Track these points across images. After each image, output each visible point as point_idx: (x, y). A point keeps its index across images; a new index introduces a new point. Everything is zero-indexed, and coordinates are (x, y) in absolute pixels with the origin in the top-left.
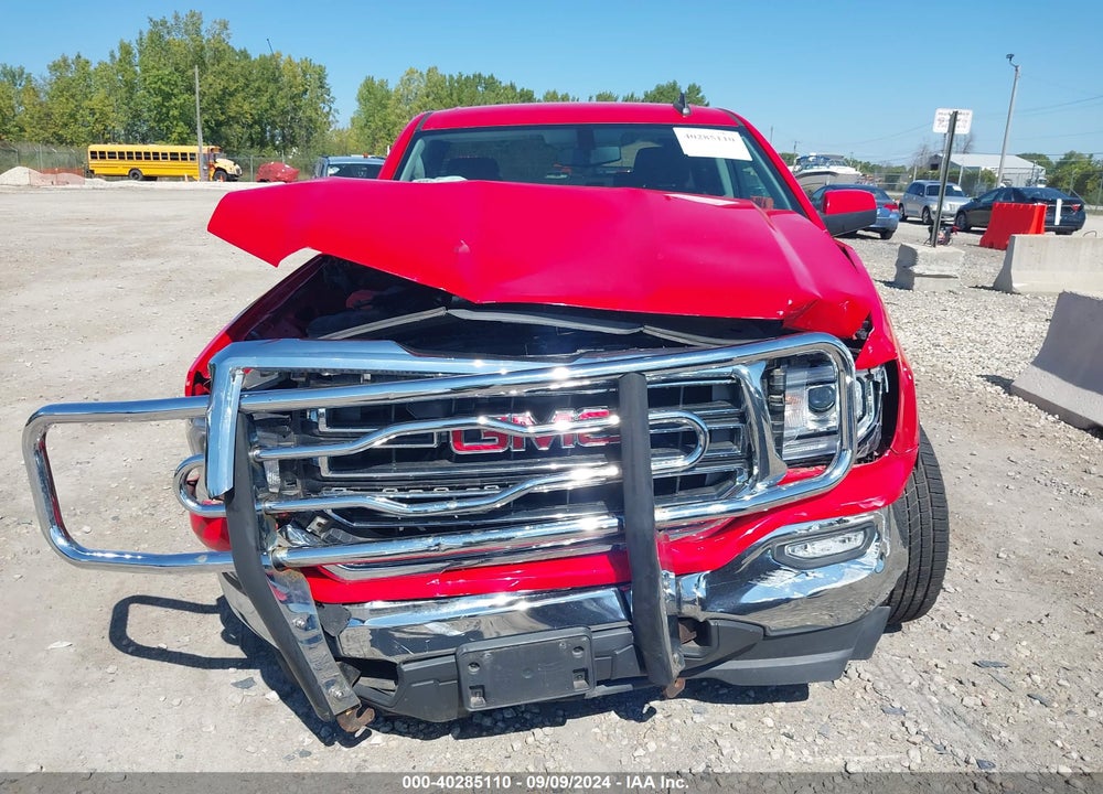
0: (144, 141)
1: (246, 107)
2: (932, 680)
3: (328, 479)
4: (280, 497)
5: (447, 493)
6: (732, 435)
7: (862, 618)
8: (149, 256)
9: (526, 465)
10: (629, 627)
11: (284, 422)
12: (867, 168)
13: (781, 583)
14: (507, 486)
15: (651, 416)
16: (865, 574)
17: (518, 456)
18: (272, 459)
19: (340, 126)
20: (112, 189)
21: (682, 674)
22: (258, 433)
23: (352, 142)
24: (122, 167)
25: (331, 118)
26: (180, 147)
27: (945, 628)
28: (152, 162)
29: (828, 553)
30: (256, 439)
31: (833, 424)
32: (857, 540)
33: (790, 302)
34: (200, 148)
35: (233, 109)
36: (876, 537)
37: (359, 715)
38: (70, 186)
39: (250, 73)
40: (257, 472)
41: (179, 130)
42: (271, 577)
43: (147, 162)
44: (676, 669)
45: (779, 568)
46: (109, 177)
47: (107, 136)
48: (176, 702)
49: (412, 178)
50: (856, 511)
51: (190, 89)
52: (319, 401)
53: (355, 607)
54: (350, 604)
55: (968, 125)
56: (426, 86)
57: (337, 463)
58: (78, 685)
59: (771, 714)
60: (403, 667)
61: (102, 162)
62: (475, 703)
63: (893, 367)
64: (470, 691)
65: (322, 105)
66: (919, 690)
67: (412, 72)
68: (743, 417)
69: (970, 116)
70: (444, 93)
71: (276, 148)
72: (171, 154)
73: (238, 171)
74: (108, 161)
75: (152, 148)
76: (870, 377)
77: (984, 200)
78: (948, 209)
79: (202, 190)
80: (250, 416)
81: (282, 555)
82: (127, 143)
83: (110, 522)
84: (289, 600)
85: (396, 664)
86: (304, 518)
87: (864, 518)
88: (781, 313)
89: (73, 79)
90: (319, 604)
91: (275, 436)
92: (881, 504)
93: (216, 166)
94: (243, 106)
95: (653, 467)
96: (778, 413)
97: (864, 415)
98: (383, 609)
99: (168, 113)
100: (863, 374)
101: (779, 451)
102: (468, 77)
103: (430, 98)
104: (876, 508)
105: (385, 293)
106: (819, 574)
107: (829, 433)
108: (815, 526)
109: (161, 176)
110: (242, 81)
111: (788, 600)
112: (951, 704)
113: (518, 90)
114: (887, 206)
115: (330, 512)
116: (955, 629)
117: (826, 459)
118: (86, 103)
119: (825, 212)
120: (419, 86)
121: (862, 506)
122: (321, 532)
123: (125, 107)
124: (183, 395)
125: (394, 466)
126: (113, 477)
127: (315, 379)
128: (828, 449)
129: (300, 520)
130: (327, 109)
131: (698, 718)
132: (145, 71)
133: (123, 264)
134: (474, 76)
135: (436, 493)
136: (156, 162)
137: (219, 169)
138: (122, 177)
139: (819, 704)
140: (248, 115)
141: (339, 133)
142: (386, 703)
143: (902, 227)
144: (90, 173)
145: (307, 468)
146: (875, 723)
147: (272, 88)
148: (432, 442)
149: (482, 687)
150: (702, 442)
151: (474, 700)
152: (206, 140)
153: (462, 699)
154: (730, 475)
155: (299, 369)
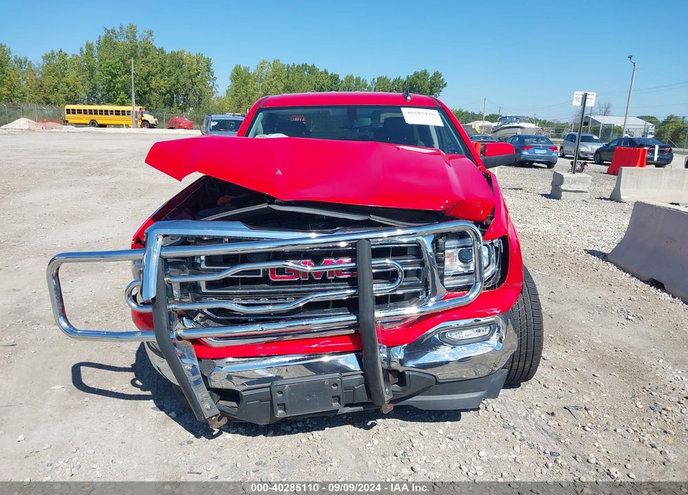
0: (98, 103)
1: (162, 83)
2: (533, 412)
3: (205, 293)
4: (180, 302)
5: (267, 301)
6: (418, 273)
7: (490, 374)
8: (102, 174)
9: (309, 287)
10: (362, 374)
11: (182, 263)
12: (544, 124)
13: (444, 353)
14: (298, 298)
15: (373, 262)
16: (490, 349)
17: (305, 282)
18: (176, 282)
19: (219, 95)
20: (79, 132)
21: (391, 401)
22: (170, 269)
23: (227, 106)
24: (86, 119)
25: (214, 90)
26: (121, 107)
27: (545, 387)
28: (104, 116)
29: (469, 337)
30: (168, 272)
31: (472, 268)
32: (486, 331)
33: (447, 202)
34: (134, 108)
35: (153, 84)
36: (497, 330)
37: (219, 420)
38: (53, 130)
39: (165, 62)
40: (168, 289)
41: (121, 96)
42: (175, 345)
43: (101, 116)
44: (387, 398)
45: (442, 344)
46: (78, 125)
47: (76, 100)
48: (121, 416)
49: (256, 134)
50: (484, 315)
51: (128, 72)
52: (202, 252)
53: (218, 361)
54: (216, 359)
55: (593, 101)
56: (273, 71)
57: (210, 284)
58: (68, 408)
59: (442, 428)
60: (243, 393)
61: (74, 116)
62: (280, 413)
63: (505, 240)
64: (277, 407)
65: (208, 82)
66: (525, 418)
67: (264, 62)
68: (422, 264)
69: (595, 96)
70: (283, 76)
71: (180, 108)
72: (116, 111)
73: (156, 122)
74: (77, 115)
75: (104, 107)
76: (492, 244)
77: (612, 145)
78: (590, 150)
79: (134, 134)
80: (165, 260)
81: (180, 332)
82: (88, 104)
83: (84, 324)
84: (183, 356)
85: (238, 392)
86: (192, 314)
87: (489, 319)
88: (442, 207)
89: (56, 65)
90: (199, 360)
91: (178, 270)
92: (498, 312)
93: (143, 118)
94: (160, 83)
95: (374, 289)
96: (440, 262)
97: (489, 265)
98: (233, 362)
99: (114, 87)
100: (488, 243)
101: (442, 282)
102: (299, 66)
103: (275, 78)
104: (496, 314)
105: (240, 197)
106: (464, 348)
107: (469, 274)
108: (462, 322)
109: (109, 125)
110: (159, 67)
111: (447, 362)
112: (541, 424)
113: (329, 74)
114: (551, 148)
115: (205, 311)
116: (550, 387)
117: (468, 288)
118: (63, 80)
119: (484, 155)
120: (268, 70)
121: (488, 312)
122: (202, 321)
123: (88, 82)
124: (130, 249)
125: (240, 287)
126: (84, 300)
127: (199, 241)
128: (469, 282)
129: (190, 315)
130: (211, 84)
131: (402, 429)
132: (100, 61)
133: (88, 179)
134: (303, 65)
135: (262, 301)
136: (106, 116)
137: (145, 120)
138: (85, 125)
139: (470, 424)
140: (163, 88)
141: (219, 99)
142: (233, 413)
143: (561, 161)
144: (66, 122)
145: (195, 287)
146: (498, 433)
147: (178, 71)
148: (260, 274)
149: (284, 404)
150: (400, 276)
151: (280, 412)
152: (138, 103)
153: (273, 412)
154: (416, 295)
155: (191, 236)
